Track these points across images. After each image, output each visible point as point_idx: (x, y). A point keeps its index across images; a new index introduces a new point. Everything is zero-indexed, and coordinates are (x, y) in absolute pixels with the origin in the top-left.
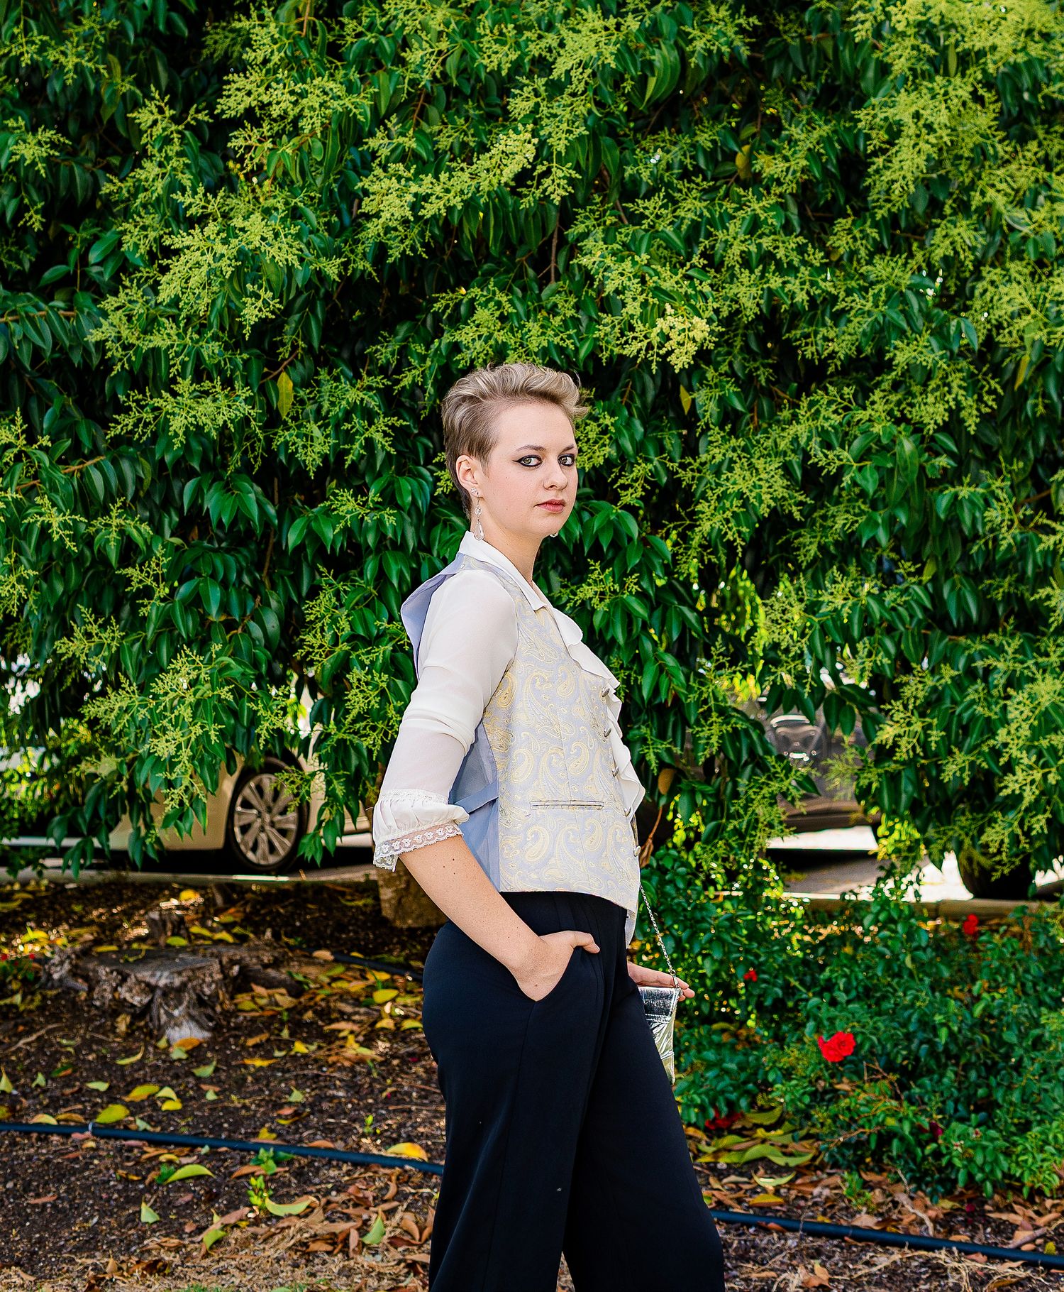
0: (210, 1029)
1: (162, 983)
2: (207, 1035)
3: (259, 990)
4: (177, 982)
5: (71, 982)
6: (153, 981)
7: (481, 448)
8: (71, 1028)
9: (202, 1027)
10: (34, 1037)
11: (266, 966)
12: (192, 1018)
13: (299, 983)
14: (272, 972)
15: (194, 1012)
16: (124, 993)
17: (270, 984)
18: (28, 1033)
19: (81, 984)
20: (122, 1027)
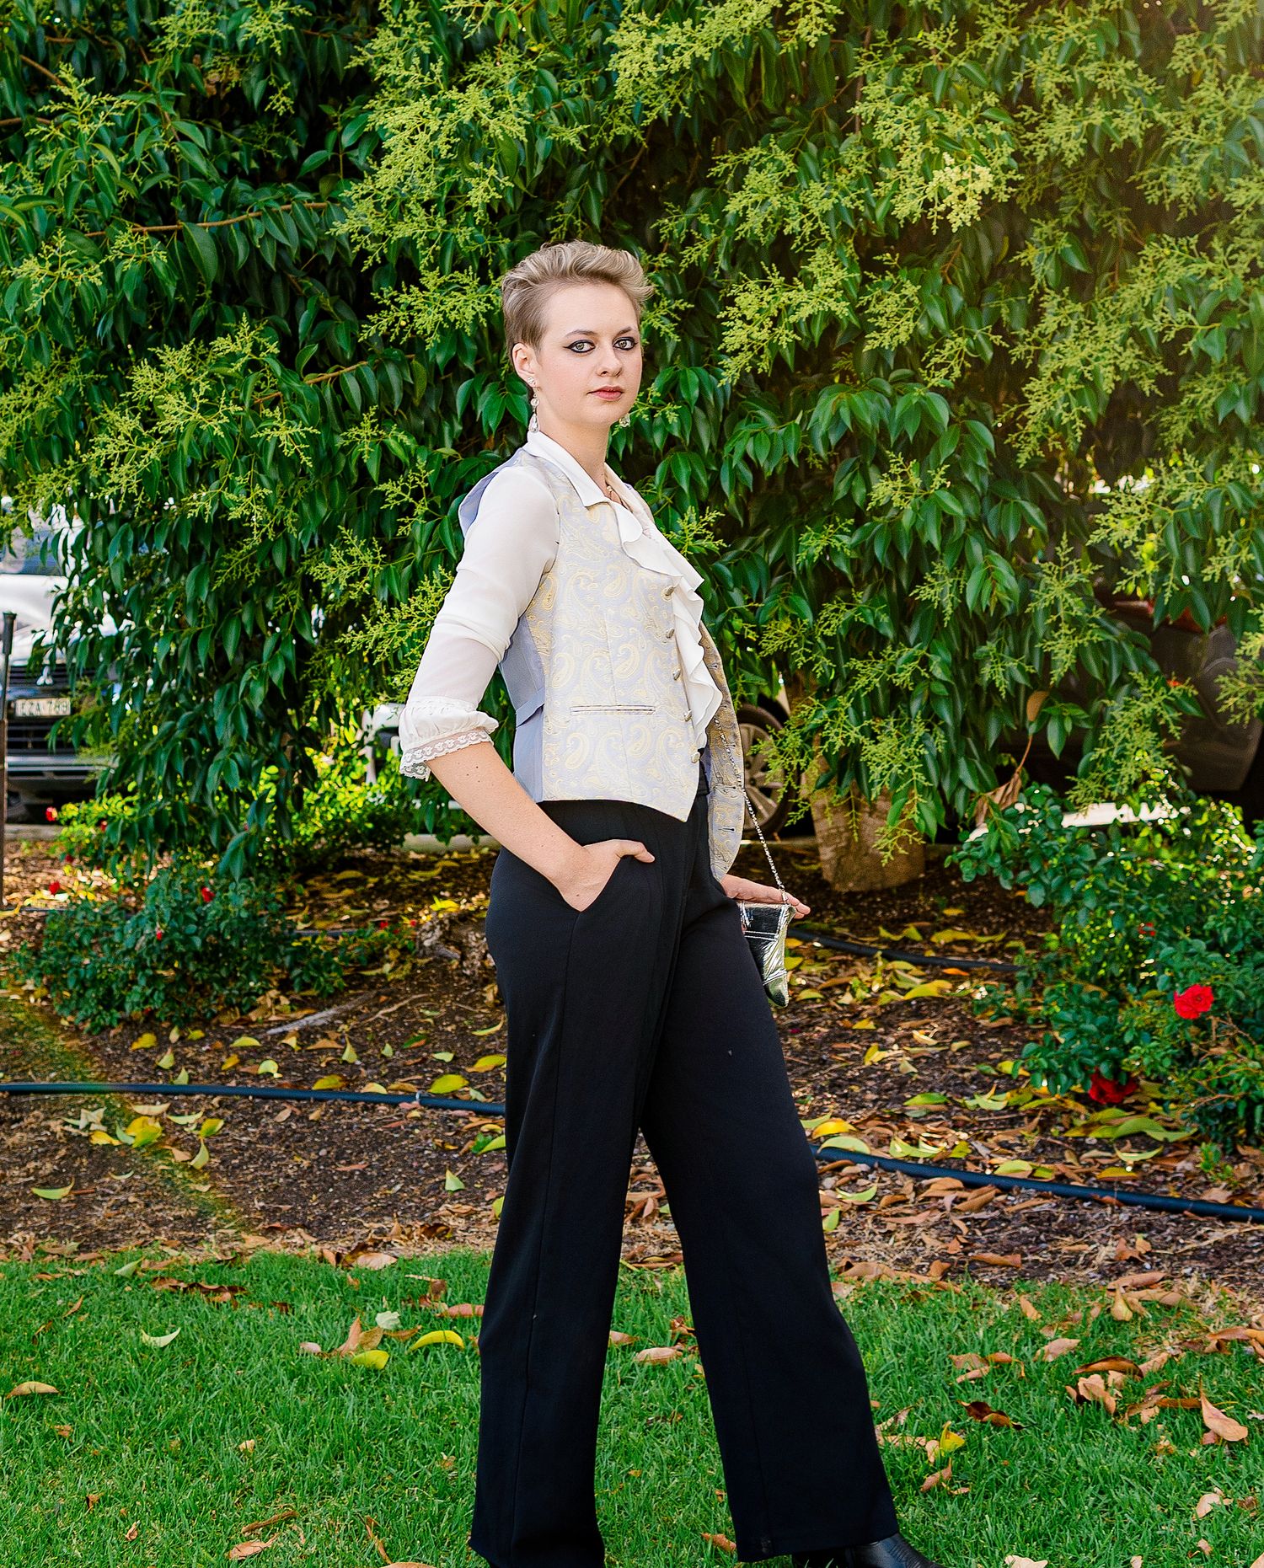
5: (443, 950)
7: (533, 335)
8: (437, 998)
10: (395, 1007)
18: (390, 1004)
19: (453, 952)
20: (490, 997)
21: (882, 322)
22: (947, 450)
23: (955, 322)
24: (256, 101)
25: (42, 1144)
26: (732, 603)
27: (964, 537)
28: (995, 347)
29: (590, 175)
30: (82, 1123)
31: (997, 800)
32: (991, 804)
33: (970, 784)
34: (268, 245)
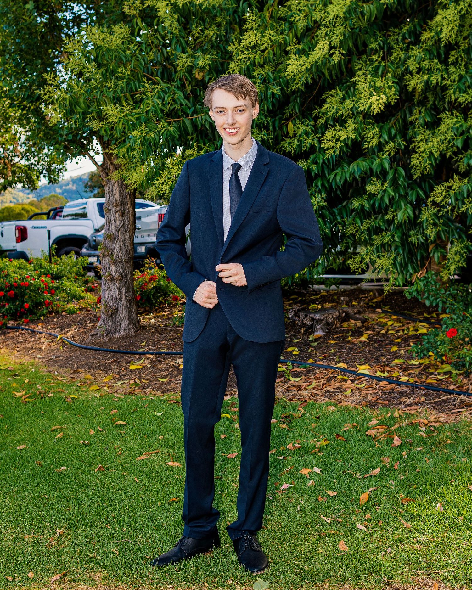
0: (326, 332)
1: (317, 318)
2: (325, 334)
3: (353, 321)
4: (322, 318)
6: (315, 317)
8: (289, 332)
9: (323, 331)
11: (355, 314)
12: (322, 328)
13: (366, 319)
14: (357, 315)
15: (323, 327)
16: (305, 321)
17: (356, 319)
19: (297, 318)
20: (303, 331)
21: (369, 140)
22: (390, 176)
23: (392, 138)
24: (207, 81)
25: (167, 368)
26: (337, 219)
27: (398, 201)
28: (405, 145)
29: (296, 99)
30: (177, 362)
31: (418, 275)
32: (417, 277)
33: (411, 271)
34: (207, 123)
